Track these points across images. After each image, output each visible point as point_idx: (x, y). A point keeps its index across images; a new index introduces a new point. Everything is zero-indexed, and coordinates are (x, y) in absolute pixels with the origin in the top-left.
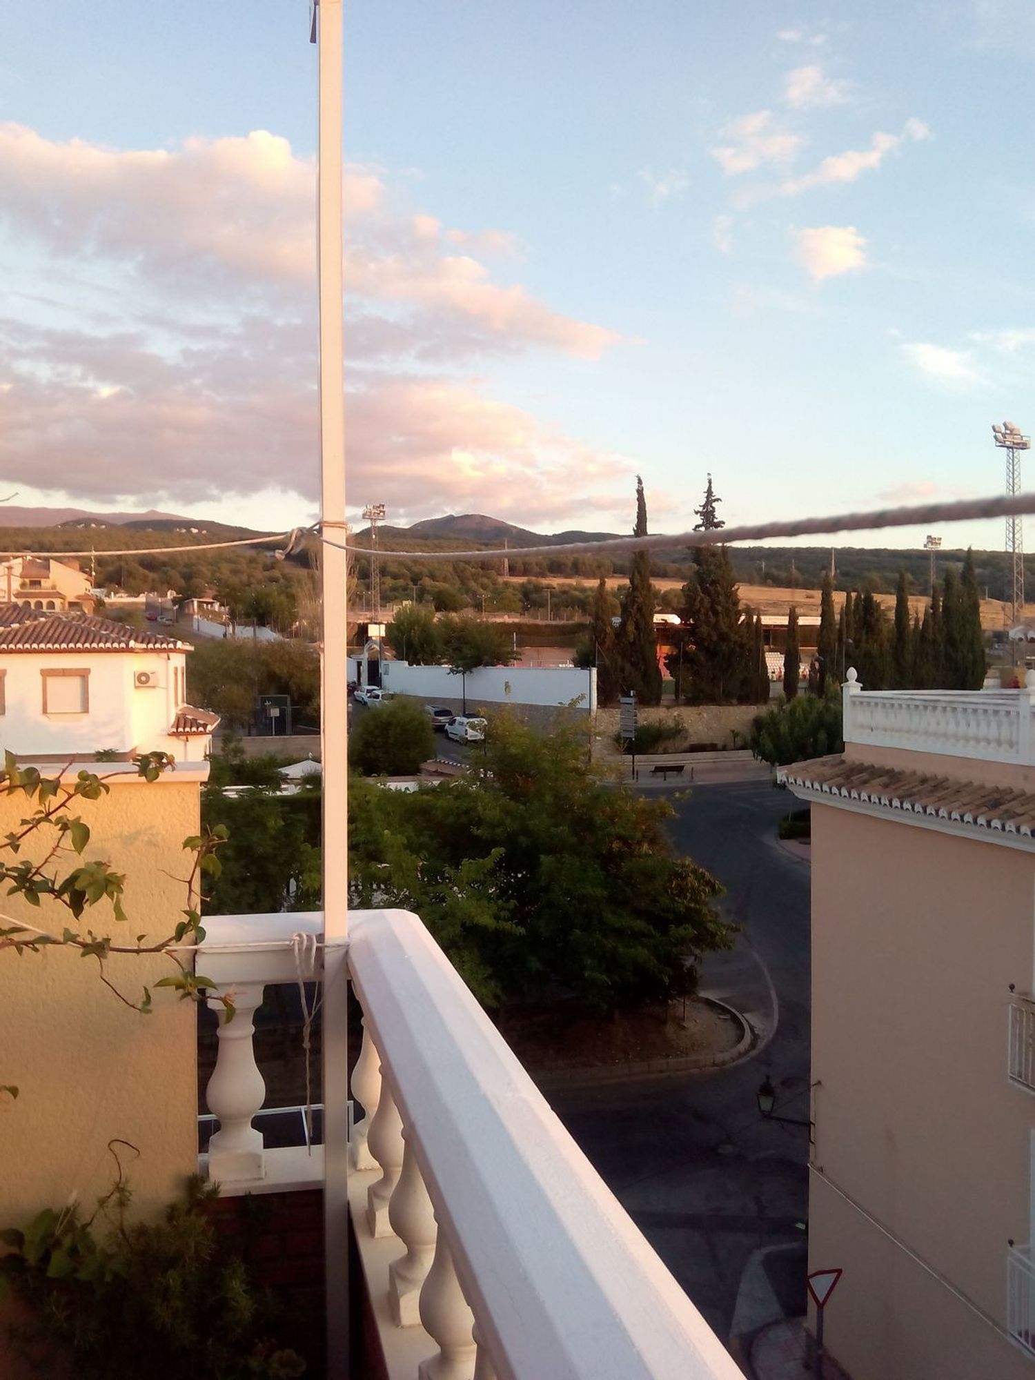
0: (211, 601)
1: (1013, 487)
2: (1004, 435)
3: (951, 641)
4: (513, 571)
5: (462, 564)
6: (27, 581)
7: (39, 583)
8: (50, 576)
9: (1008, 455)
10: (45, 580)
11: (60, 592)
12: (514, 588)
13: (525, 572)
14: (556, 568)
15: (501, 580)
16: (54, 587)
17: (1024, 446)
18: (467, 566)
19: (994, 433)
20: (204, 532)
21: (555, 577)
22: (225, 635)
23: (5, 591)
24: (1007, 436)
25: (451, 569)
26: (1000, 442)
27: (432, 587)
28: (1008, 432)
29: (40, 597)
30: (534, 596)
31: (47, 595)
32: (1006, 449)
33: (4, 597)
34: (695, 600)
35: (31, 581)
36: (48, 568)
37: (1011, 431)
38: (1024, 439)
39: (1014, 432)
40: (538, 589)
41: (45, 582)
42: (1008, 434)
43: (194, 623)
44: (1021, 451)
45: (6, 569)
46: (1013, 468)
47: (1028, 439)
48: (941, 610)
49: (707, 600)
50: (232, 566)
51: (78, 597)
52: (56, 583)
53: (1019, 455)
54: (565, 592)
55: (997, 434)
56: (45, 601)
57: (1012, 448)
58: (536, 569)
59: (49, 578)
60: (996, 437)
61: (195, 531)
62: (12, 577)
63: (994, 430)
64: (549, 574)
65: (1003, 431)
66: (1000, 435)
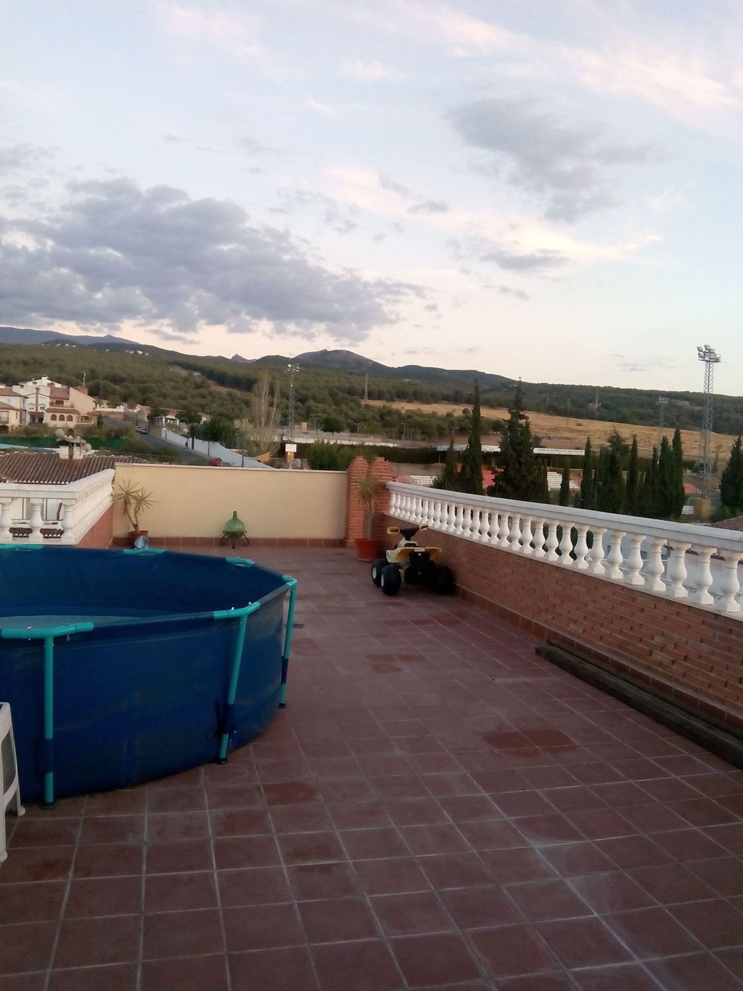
0: (174, 418)
1: (708, 386)
2: (705, 353)
3: (664, 483)
4: (371, 396)
5: (335, 390)
6: (54, 401)
7: (63, 402)
8: (70, 398)
9: (706, 366)
10: (66, 401)
11: (77, 409)
12: (374, 412)
13: (380, 397)
14: (402, 395)
15: (363, 403)
16: (72, 406)
17: (717, 360)
18: (338, 391)
19: (698, 352)
20: (147, 354)
21: (400, 401)
22: (186, 444)
23: (34, 404)
24: (706, 354)
25: (327, 393)
26: (702, 358)
27: (316, 407)
28: (707, 351)
29: (64, 413)
30: (387, 418)
31: (67, 412)
32: (705, 362)
33: (33, 408)
34: (508, 454)
35: (56, 401)
36: (69, 393)
37: (709, 350)
38: (717, 356)
39: (711, 351)
40: (390, 412)
41: (67, 402)
42: (707, 352)
43: (163, 432)
44: (714, 363)
45: (35, 390)
46: (709, 374)
47: (719, 356)
48: (658, 463)
49: (515, 454)
50: (173, 384)
51: (89, 413)
52: (74, 404)
53: (713, 366)
54: (409, 417)
55: (700, 352)
56: (66, 415)
57: (709, 361)
58: (387, 395)
59: (69, 399)
60: (699, 354)
61: (140, 352)
62: (39, 395)
63: (699, 350)
64: (396, 398)
65: (704, 350)
66: (702, 353)
